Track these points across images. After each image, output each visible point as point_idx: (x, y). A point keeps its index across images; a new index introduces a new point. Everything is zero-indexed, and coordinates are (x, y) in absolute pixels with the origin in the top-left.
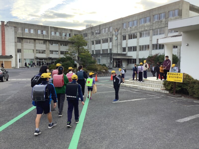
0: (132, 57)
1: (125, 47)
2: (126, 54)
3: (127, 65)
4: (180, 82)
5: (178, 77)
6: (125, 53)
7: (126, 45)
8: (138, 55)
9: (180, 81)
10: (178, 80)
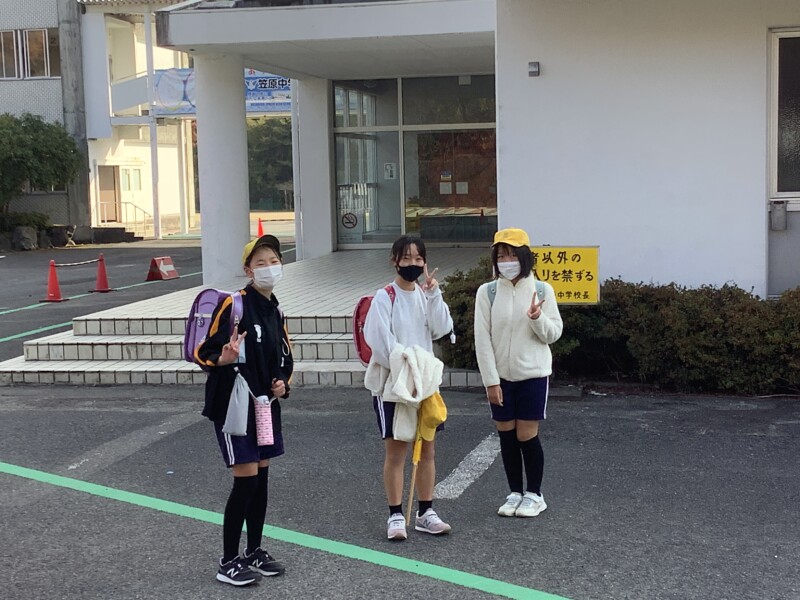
4: (581, 301)
5: (567, 275)
9: (586, 296)
10: (569, 293)
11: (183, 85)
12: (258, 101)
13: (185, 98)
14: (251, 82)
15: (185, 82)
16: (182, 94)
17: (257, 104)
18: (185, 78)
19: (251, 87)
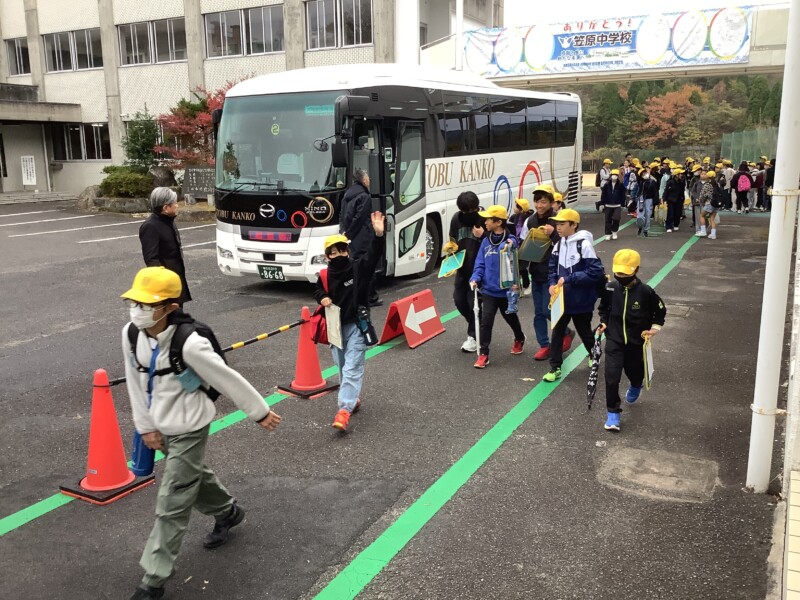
0: (74, 111)
1: (23, 33)
2: (36, 87)
3: (54, 169)
6: (24, 80)
7: (28, 18)
8: (114, 97)
11: (492, 46)
12: (571, 61)
13: (493, 60)
14: (566, 40)
15: (494, 43)
16: (490, 57)
17: (570, 65)
18: (494, 39)
19: (566, 45)
